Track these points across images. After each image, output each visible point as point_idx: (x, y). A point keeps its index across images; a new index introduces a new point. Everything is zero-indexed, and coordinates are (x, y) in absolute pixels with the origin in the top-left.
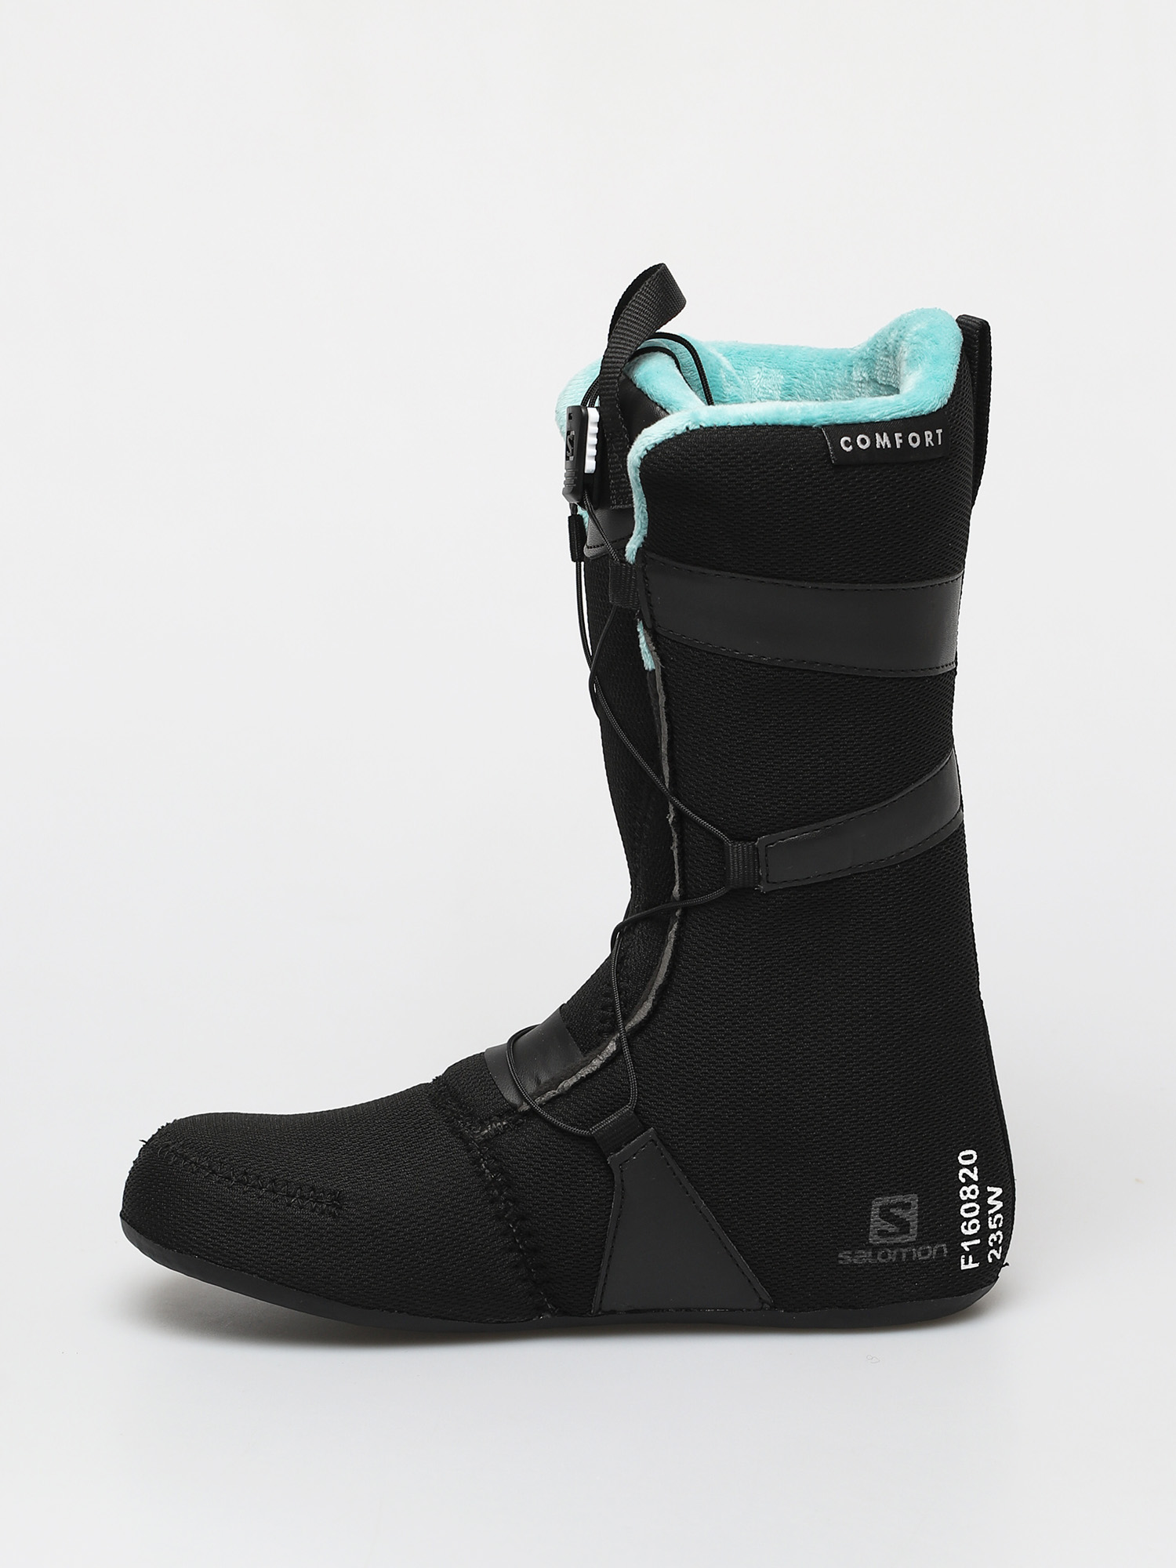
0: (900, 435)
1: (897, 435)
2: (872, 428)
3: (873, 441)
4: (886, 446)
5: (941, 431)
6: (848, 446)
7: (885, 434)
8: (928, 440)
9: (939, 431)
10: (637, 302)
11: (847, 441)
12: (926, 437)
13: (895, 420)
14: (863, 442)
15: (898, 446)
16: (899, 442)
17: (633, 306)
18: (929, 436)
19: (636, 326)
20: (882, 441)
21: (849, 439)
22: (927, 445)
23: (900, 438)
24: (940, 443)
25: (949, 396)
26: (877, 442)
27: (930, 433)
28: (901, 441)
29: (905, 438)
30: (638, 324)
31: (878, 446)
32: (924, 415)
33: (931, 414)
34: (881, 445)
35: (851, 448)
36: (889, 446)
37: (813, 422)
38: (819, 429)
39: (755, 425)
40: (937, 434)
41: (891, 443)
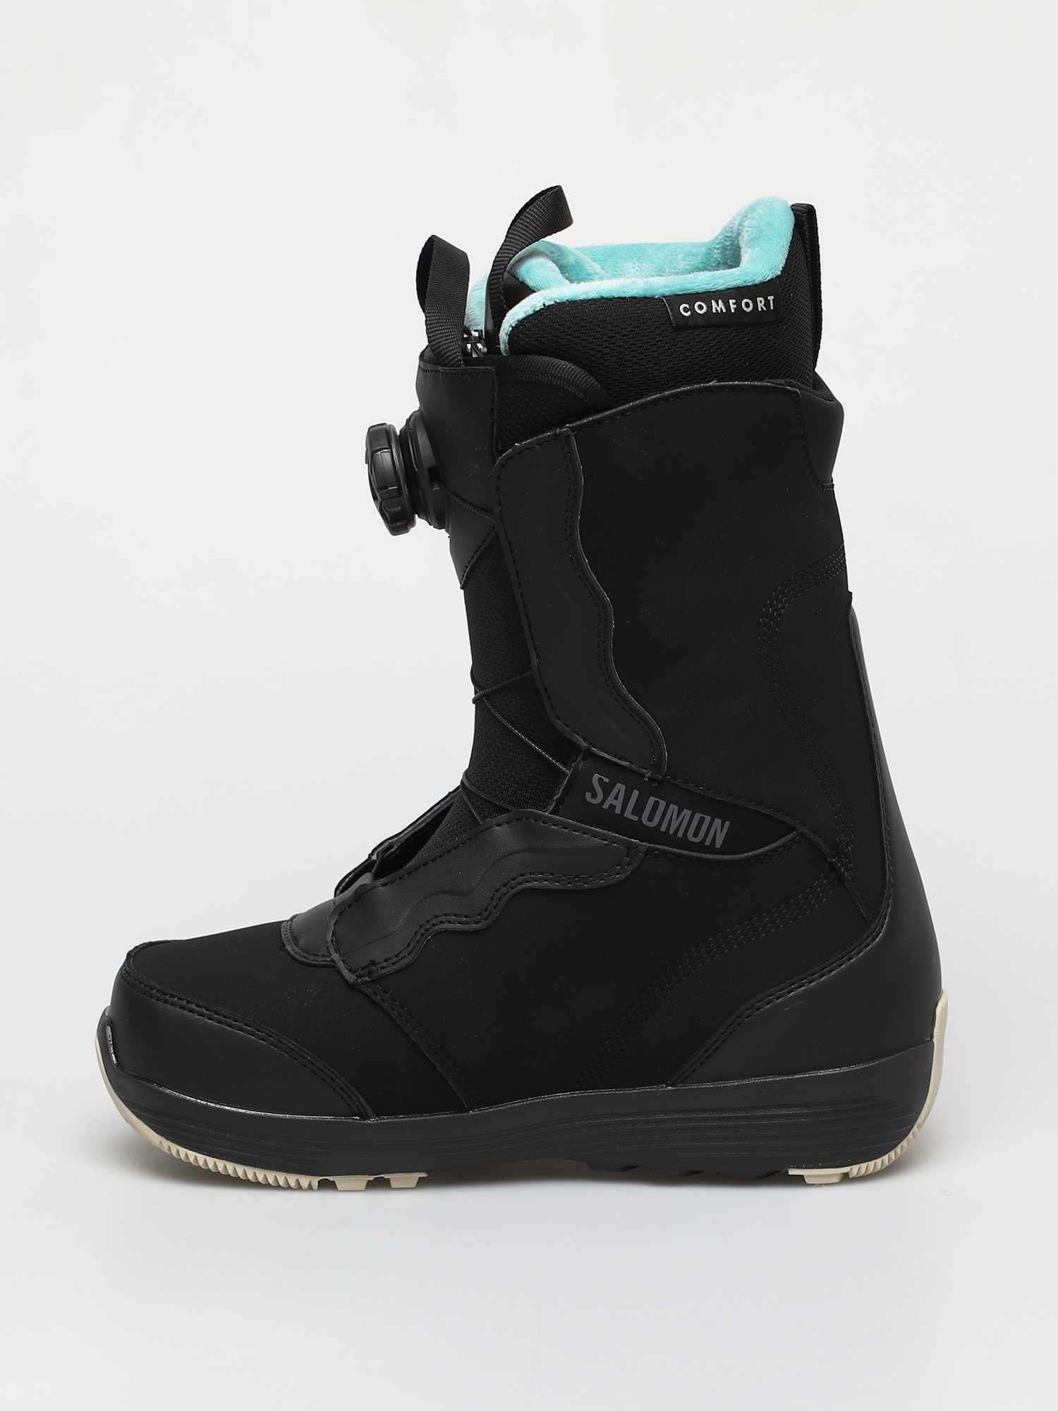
0: (734, 301)
1: (731, 301)
2: (708, 296)
3: (710, 307)
4: (722, 310)
5: (773, 297)
6: (687, 312)
7: (720, 301)
8: (761, 305)
9: (771, 298)
10: (530, 214)
11: (685, 307)
12: (759, 302)
13: (729, 289)
14: (700, 308)
15: (733, 311)
16: (733, 307)
17: (526, 216)
18: (761, 302)
19: (523, 232)
20: (718, 306)
21: (687, 306)
22: (760, 310)
23: (734, 304)
24: (772, 308)
25: (781, 269)
26: (713, 307)
27: (762, 299)
28: (735, 306)
29: (738, 304)
30: (527, 231)
31: (714, 311)
32: (756, 285)
33: (763, 284)
34: (717, 310)
35: (689, 313)
36: (724, 311)
37: (656, 293)
38: (660, 300)
39: (603, 298)
40: (769, 300)
41: (725, 308)
